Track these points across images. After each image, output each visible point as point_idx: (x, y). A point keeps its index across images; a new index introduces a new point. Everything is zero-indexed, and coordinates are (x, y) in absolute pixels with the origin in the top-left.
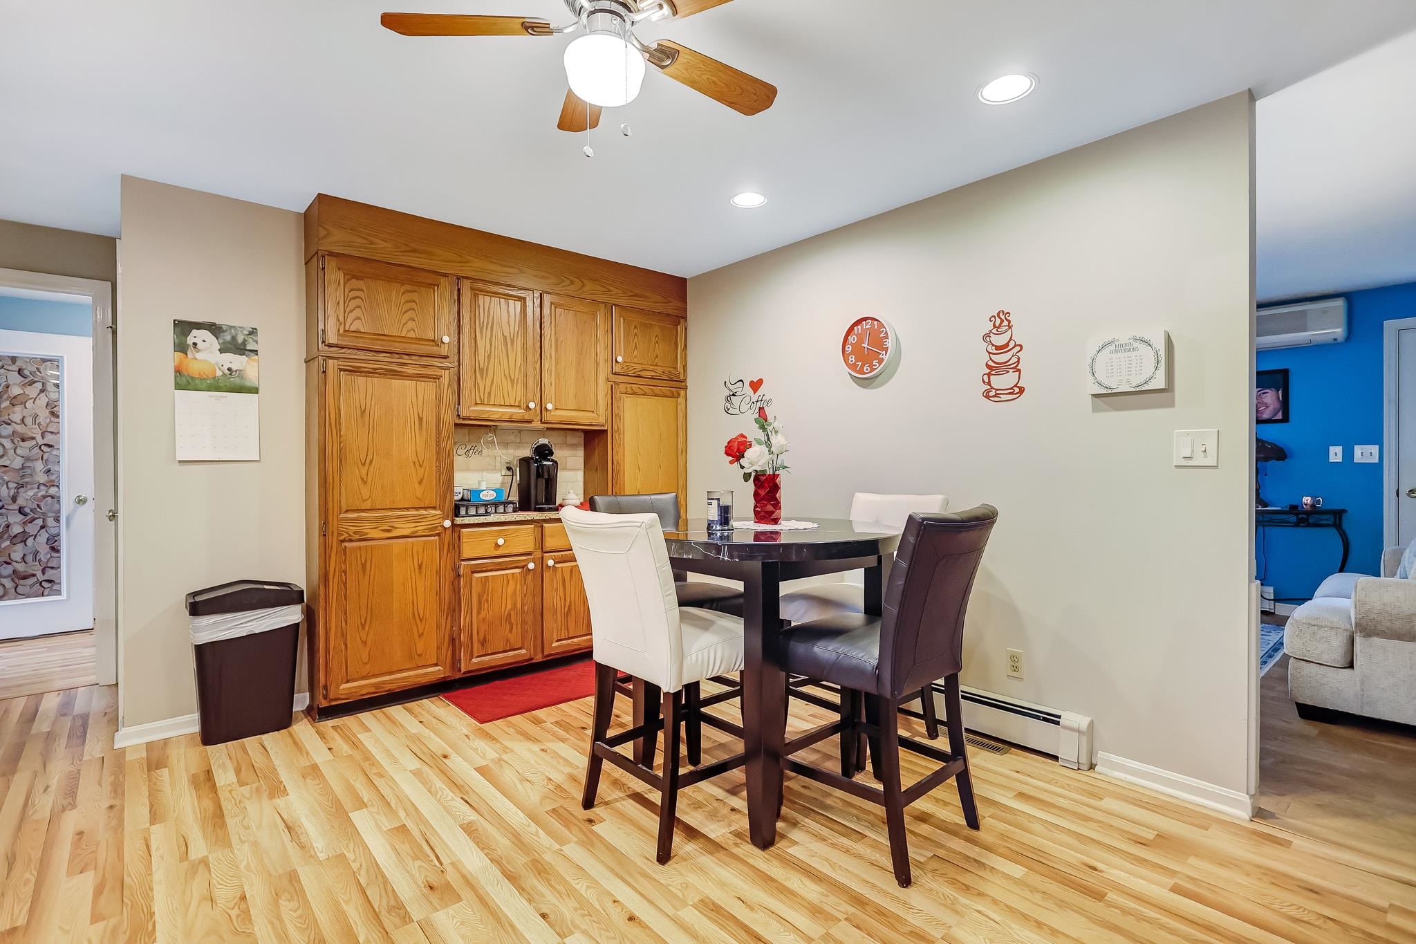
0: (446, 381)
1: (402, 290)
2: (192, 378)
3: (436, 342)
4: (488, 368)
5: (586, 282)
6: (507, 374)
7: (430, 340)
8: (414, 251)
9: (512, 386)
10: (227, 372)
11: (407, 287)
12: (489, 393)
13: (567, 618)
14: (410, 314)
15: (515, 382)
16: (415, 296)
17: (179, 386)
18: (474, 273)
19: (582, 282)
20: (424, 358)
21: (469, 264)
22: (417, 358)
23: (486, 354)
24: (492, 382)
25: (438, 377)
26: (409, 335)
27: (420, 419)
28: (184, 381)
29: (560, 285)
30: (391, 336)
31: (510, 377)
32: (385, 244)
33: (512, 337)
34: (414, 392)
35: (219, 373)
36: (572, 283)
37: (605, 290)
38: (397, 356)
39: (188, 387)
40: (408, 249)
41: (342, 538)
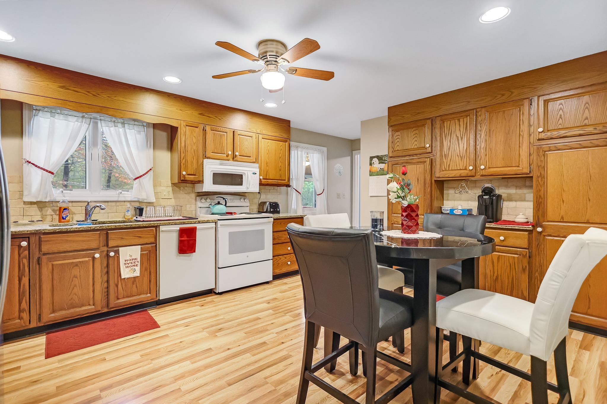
0: (428, 162)
1: (413, 130)
2: (373, 172)
3: (425, 148)
4: (448, 153)
5: (513, 91)
6: (458, 154)
7: (423, 147)
8: (419, 113)
9: (461, 160)
10: (380, 169)
11: (414, 129)
12: (449, 165)
13: (495, 283)
14: (416, 139)
15: (463, 158)
16: (417, 132)
17: (370, 175)
18: (443, 113)
19: (510, 91)
20: (422, 155)
21: (441, 110)
22: (419, 155)
23: (448, 148)
24: (451, 159)
25: (425, 162)
26: (415, 147)
27: (418, 180)
28: (372, 174)
29: (495, 99)
30: (408, 149)
31: (460, 155)
32: (408, 115)
33: (462, 136)
34: (416, 169)
35: (378, 170)
36: (503, 95)
37: (532, 89)
38: (412, 156)
39: (372, 175)
40: (416, 113)
41: (392, 222)
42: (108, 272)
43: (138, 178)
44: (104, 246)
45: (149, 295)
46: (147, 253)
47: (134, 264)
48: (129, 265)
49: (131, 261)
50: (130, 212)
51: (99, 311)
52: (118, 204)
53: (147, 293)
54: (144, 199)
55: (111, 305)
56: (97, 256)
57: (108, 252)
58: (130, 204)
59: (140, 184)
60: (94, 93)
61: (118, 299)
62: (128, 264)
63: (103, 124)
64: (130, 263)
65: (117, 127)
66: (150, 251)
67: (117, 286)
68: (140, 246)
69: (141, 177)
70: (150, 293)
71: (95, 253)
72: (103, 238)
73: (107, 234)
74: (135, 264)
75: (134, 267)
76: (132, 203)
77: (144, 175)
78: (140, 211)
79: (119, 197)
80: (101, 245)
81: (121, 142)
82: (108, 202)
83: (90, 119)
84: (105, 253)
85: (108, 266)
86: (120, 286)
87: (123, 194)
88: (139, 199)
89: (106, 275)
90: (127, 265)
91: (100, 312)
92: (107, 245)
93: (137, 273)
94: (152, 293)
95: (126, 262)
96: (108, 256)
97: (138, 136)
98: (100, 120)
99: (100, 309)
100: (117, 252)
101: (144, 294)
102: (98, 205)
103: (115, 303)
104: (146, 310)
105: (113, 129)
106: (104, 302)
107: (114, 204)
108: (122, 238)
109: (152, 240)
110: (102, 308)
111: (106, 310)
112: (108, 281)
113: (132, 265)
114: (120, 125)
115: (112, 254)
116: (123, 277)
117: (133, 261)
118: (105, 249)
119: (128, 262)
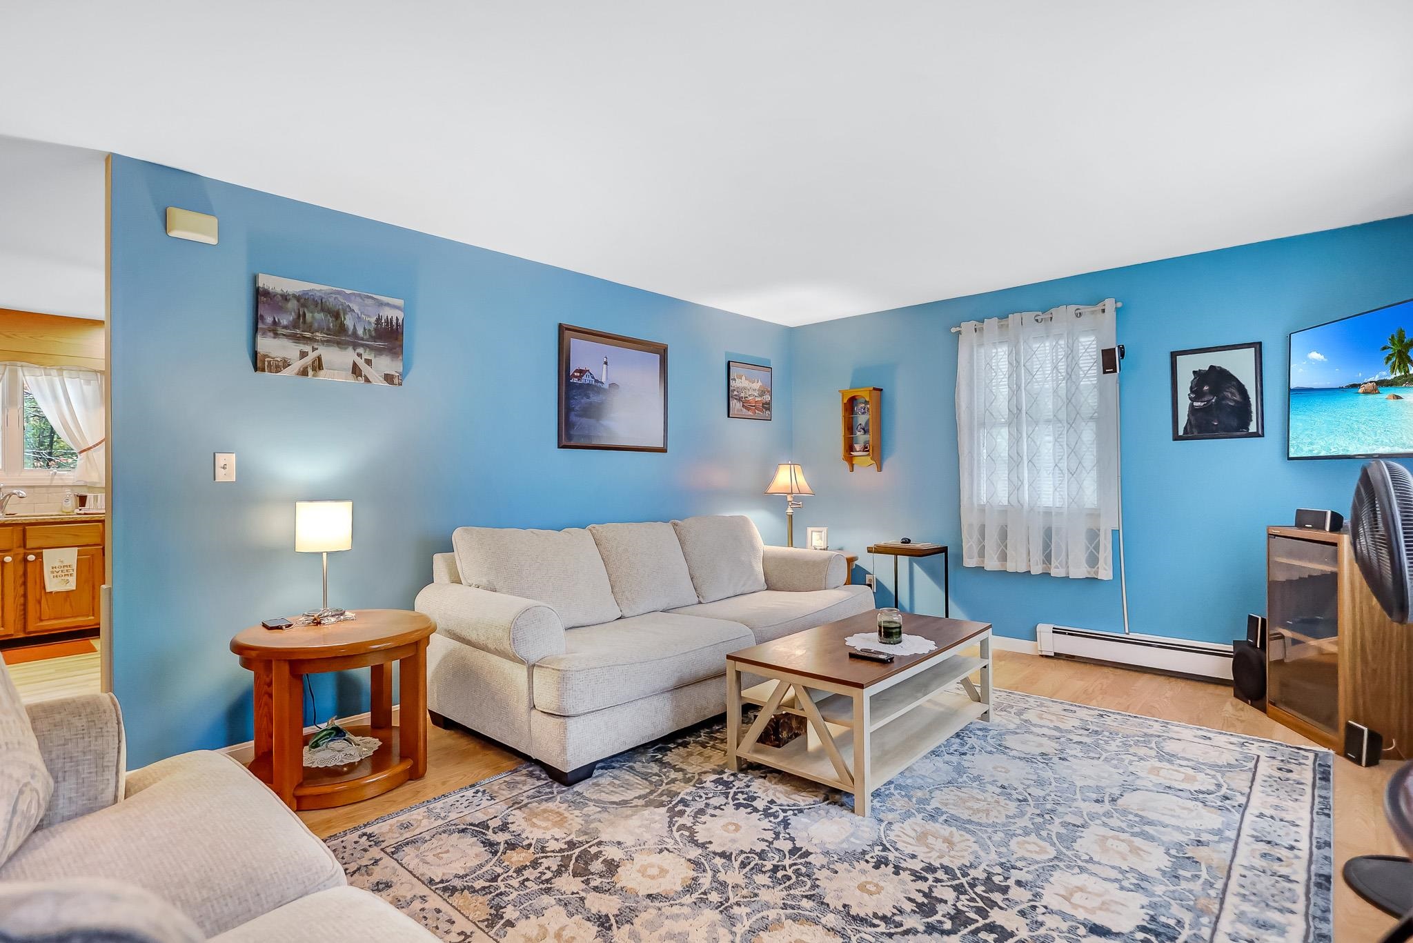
42: (25, 584)
43: (84, 451)
44: (20, 547)
45: (92, 618)
46: (89, 559)
47: (66, 573)
48: (58, 574)
49: (62, 569)
50: (70, 502)
51: (12, 635)
52: (51, 490)
53: (88, 616)
54: (96, 483)
55: (31, 627)
56: (8, 559)
57: (26, 555)
58: (72, 490)
59: (88, 457)
60: (8, 334)
61: (41, 620)
62: (58, 572)
63: (26, 373)
64: (62, 571)
65: (50, 375)
66: (93, 555)
67: (40, 602)
68: (77, 548)
69: (89, 449)
70: (93, 615)
71: (5, 556)
72: (17, 537)
73: (24, 531)
74: (69, 573)
75: (67, 578)
76: (74, 488)
77: (94, 446)
78: (82, 500)
79: (52, 479)
80: (15, 546)
81: (55, 398)
82: (33, 487)
83: (3, 367)
84: (21, 557)
85: (25, 574)
86: (43, 601)
87: (60, 475)
88: (86, 482)
89: (23, 587)
90: (55, 574)
91: (13, 637)
92: (24, 546)
93: (72, 585)
94: (96, 615)
95: (55, 569)
96: (25, 561)
97: (85, 387)
98: (22, 366)
99: (12, 633)
100: (39, 556)
101: (83, 616)
102: (15, 491)
103: (35, 626)
104: (88, 639)
105: (43, 380)
106: (20, 626)
107: (44, 490)
108: (48, 537)
109: (98, 540)
110: (15, 632)
111: (21, 635)
112: (25, 596)
113: (63, 574)
114: (54, 372)
115: (31, 558)
116: (48, 590)
117: (66, 568)
118: (22, 551)
119: (57, 570)
